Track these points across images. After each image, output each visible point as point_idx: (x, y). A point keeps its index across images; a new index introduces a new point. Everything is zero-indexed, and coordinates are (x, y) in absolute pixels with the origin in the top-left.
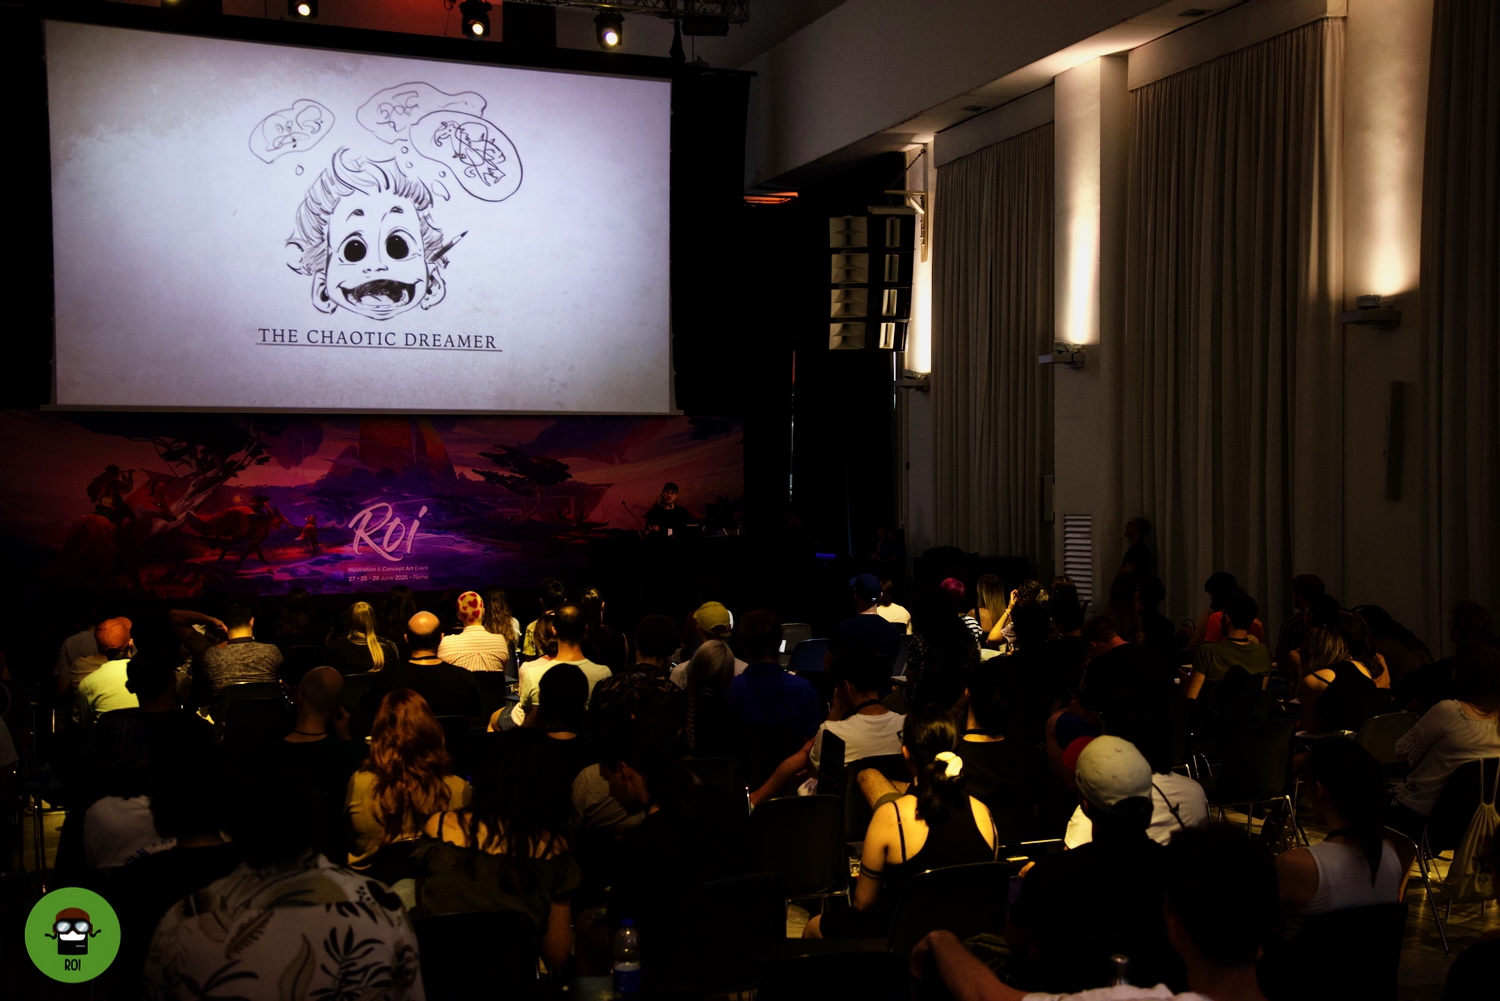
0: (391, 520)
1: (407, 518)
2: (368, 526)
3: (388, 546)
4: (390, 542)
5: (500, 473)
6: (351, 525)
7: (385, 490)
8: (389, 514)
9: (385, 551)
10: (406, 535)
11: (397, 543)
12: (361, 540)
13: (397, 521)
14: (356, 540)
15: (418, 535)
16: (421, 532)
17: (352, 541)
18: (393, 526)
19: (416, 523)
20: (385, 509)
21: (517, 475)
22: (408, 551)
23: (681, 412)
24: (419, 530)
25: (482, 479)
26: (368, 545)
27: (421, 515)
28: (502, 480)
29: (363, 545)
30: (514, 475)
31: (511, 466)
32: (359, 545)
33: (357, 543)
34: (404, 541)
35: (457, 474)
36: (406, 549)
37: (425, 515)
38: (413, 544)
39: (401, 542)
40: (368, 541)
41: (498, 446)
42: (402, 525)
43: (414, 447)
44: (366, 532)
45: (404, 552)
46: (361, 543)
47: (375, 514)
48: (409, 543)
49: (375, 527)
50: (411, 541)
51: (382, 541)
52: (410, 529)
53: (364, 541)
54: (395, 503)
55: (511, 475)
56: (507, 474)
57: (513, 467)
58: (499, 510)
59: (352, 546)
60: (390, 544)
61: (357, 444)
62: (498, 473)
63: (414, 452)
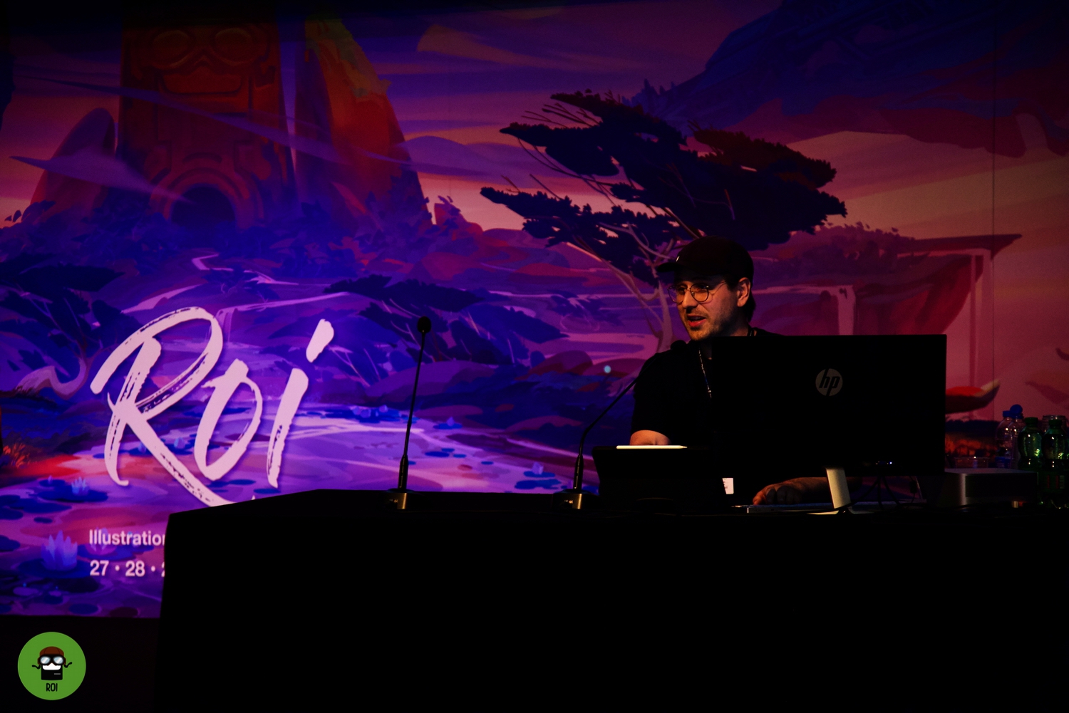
0: (216, 372)
1: (267, 362)
2: (148, 387)
3: (209, 460)
4: (215, 446)
5: (579, 200)
6: (97, 385)
7: (198, 263)
8: (214, 347)
9: (199, 476)
10: (265, 424)
11: (236, 450)
12: (129, 434)
13: (238, 372)
14: (114, 435)
15: (303, 422)
16: (312, 413)
17: (101, 440)
18: (224, 389)
19: (298, 382)
20: (199, 330)
21: (637, 208)
22: (273, 480)
24: (307, 405)
25: (515, 222)
26: (146, 454)
27: (314, 350)
28: (585, 225)
29: (134, 453)
30: (625, 205)
31: (612, 171)
32: (121, 452)
33: (117, 446)
34: (258, 445)
35: (431, 208)
36: (264, 472)
37: (325, 354)
38: (289, 456)
39: (249, 448)
40: (149, 439)
41: (575, 100)
42: (254, 386)
43: (290, 110)
44: (141, 409)
45: (260, 484)
46: (129, 446)
47: (169, 348)
48: (275, 451)
49: (170, 393)
50: (280, 445)
51: (192, 443)
52: (277, 403)
53: (136, 439)
54: (231, 310)
55: (616, 209)
56: (601, 204)
57: (621, 179)
58: (574, 337)
59: (101, 456)
60: (214, 451)
61: (113, 106)
62: (567, 201)
63: (291, 129)
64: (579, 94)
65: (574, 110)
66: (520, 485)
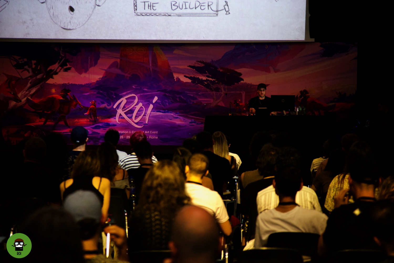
0: (137, 104)
1: (146, 103)
2: (124, 107)
3: (135, 119)
4: (136, 117)
5: (200, 78)
6: (115, 107)
7: (134, 87)
8: (136, 101)
9: (133, 122)
10: (145, 113)
11: (140, 117)
12: (120, 115)
13: (141, 105)
14: (118, 115)
15: (152, 113)
16: (154, 111)
17: (115, 116)
18: (138, 107)
19: (151, 106)
20: (134, 98)
21: (210, 79)
22: (147, 122)
23: (313, 40)
24: (153, 110)
25: (189, 81)
26: (124, 118)
27: (154, 101)
28: (201, 82)
29: (121, 118)
30: (208, 79)
31: (206, 73)
32: (119, 118)
33: (118, 117)
34: (144, 117)
35: (175, 78)
36: (145, 121)
37: (156, 102)
38: (149, 118)
39: (142, 117)
40: (124, 116)
41: (200, 62)
42: (143, 107)
43: (150, 62)
44: (123, 111)
45: (144, 123)
46: (120, 117)
47: (128, 101)
48: (147, 118)
49: (128, 108)
50: (148, 117)
51: (132, 116)
52: (147, 110)
53: (122, 116)
54: (139, 95)
55: (207, 79)
56: (204, 78)
57: (208, 74)
58: (199, 99)
59: (115, 119)
60: (136, 118)
61: (118, 61)
62: (199, 78)
63: (151, 65)
64: (201, 61)
65: (200, 63)
66: (190, 123)
